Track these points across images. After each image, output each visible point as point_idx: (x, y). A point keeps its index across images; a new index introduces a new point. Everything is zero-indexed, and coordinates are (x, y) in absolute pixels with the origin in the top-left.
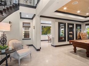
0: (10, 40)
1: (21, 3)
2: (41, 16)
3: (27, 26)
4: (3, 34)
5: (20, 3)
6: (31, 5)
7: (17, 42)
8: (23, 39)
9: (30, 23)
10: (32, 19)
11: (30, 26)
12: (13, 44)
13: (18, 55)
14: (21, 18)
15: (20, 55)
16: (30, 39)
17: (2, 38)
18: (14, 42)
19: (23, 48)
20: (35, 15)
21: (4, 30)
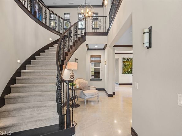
0: (77, 79)
1: (88, 32)
2: (115, 46)
3: (97, 60)
4: (71, 72)
5: (86, 32)
6: (101, 32)
7: (83, 82)
8: (91, 80)
9: (101, 56)
10: (104, 49)
11: (101, 61)
12: (80, 83)
13: (84, 95)
14: (88, 49)
15: (86, 95)
16: (101, 80)
17: (71, 76)
18: (81, 82)
19: (89, 90)
20: (107, 45)
21: (72, 69)
